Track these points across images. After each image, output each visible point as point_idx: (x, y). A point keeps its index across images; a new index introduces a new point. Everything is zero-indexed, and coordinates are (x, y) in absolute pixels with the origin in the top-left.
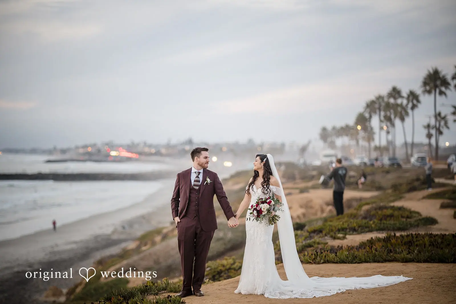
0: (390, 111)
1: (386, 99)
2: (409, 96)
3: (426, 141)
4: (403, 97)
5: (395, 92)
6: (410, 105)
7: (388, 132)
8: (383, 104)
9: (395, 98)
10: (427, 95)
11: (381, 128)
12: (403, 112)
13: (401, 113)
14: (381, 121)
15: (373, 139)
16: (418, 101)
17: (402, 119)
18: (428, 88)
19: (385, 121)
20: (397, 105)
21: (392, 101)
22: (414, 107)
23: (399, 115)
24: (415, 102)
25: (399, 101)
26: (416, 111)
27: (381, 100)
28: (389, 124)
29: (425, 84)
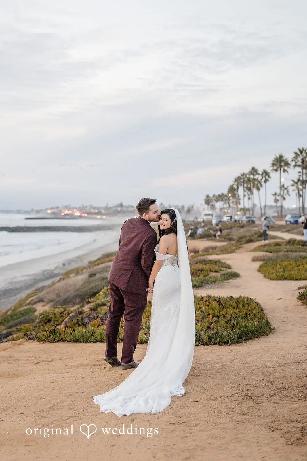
0: (250, 184)
1: (248, 176)
2: (263, 174)
3: (274, 204)
4: (259, 174)
5: (254, 171)
6: (264, 179)
7: (249, 199)
8: (246, 179)
9: (254, 175)
10: (274, 172)
11: (245, 196)
12: (259, 185)
13: (257, 184)
14: (244, 191)
15: (240, 203)
16: (269, 177)
17: (258, 189)
18: (275, 168)
19: (247, 191)
20: (255, 180)
21: (252, 177)
22: (266, 181)
23: (256, 186)
24: (267, 177)
25: (256, 177)
26: (268, 183)
27: (244, 176)
28: (249, 193)
29: (273, 165)
